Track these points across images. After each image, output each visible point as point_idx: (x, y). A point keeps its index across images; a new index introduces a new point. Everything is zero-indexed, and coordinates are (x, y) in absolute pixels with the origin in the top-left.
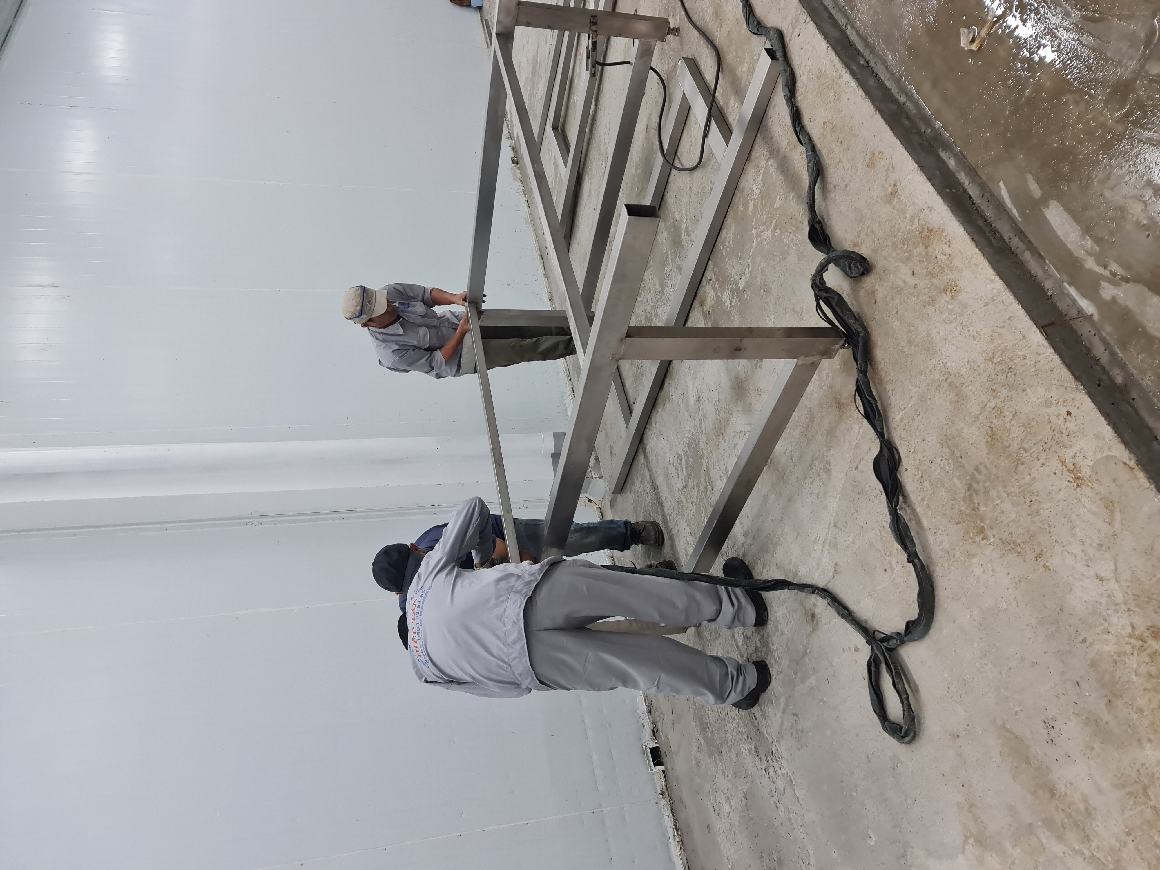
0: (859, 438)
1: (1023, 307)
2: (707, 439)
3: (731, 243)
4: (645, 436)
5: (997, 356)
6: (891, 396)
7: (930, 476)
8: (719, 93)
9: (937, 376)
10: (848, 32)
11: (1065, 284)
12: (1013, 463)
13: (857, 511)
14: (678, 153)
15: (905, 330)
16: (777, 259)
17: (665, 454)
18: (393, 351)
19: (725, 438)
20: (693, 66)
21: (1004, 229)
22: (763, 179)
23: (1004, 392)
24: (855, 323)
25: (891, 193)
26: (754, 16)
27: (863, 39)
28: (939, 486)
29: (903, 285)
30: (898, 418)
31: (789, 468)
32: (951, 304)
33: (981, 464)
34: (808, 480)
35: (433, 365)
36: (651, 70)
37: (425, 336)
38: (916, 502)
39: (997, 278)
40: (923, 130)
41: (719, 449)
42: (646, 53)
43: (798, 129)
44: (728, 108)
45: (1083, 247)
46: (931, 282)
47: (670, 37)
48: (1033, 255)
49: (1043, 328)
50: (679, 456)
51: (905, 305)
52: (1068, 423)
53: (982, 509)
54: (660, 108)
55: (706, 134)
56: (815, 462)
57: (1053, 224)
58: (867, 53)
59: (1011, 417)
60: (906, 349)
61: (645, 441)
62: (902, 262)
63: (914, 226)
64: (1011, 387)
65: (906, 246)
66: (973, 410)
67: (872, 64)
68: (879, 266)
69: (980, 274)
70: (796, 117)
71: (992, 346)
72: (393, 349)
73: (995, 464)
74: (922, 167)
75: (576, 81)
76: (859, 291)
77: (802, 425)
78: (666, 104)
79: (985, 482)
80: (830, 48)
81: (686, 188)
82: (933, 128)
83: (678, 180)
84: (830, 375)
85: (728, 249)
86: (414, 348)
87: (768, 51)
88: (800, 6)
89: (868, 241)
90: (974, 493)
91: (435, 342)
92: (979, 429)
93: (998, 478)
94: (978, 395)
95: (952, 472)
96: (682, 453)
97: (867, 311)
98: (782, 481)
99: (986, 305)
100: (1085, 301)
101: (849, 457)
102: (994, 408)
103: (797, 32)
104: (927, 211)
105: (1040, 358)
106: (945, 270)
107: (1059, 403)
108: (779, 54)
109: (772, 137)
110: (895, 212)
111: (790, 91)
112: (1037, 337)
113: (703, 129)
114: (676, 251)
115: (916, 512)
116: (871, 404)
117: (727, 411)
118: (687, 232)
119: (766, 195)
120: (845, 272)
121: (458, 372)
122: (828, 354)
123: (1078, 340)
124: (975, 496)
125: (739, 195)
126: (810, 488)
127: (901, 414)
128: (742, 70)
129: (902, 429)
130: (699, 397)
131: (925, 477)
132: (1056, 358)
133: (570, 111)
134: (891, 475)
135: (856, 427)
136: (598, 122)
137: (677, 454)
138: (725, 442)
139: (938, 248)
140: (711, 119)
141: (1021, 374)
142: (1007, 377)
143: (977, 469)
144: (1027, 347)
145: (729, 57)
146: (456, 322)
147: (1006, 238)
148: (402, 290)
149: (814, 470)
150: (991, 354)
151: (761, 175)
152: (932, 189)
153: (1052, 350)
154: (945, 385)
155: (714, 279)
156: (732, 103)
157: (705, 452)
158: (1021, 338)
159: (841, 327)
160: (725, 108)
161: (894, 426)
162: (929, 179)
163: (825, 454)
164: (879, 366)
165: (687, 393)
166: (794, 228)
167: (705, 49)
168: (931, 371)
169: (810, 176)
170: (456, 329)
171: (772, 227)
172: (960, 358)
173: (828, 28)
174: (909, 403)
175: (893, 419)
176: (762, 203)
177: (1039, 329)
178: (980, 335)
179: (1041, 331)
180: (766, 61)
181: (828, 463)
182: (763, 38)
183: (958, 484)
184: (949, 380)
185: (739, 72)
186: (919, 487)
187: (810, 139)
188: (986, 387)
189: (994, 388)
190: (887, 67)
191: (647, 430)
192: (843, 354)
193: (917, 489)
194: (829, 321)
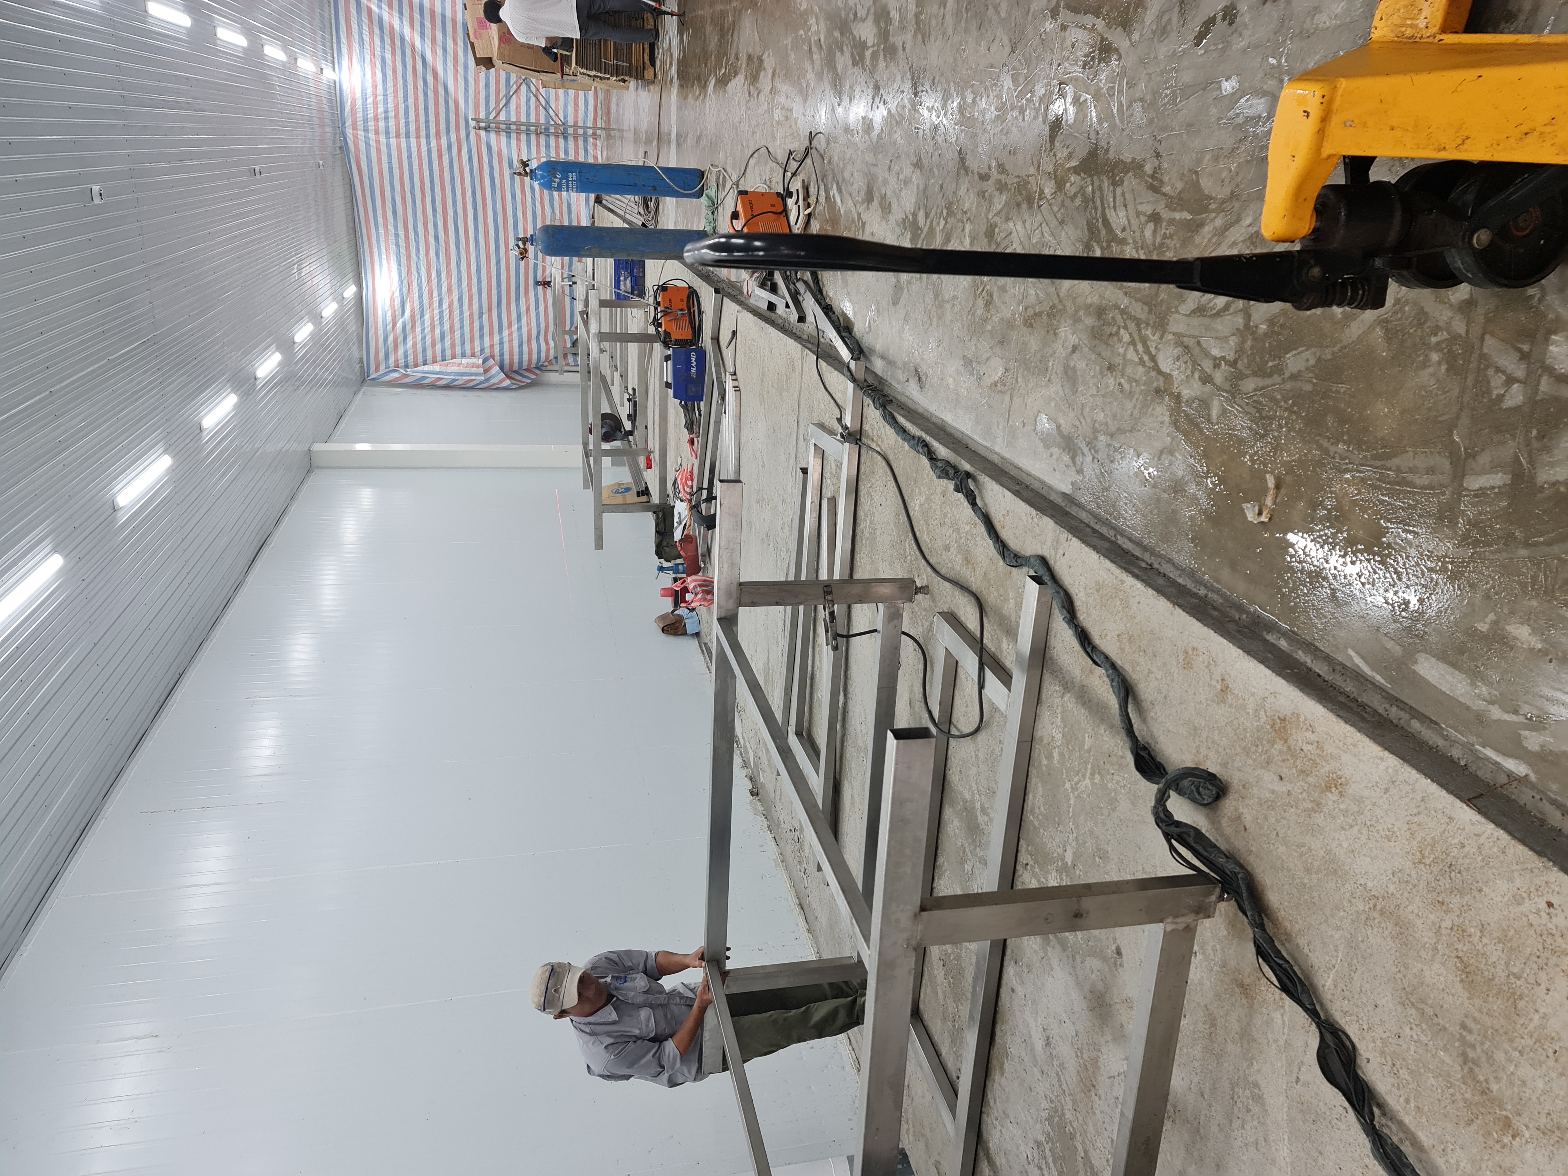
0: (1286, 1030)
1: (1433, 780)
2: (1074, 1102)
3: (1042, 808)
4: (984, 1127)
5: (1427, 854)
6: (1310, 954)
7: (1404, 1059)
8: (988, 639)
9: (1360, 906)
10: (1119, 542)
11: (1478, 747)
12: (1508, 1000)
13: (1320, 1153)
14: (953, 720)
15: (1296, 854)
16: (1106, 812)
17: (1018, 1148)
18: (606, 1047)
19: (1100, 1092)
20: (953, 619)
21: (1377, 703)
22: (1063, 719)
23: (1455, 901)
24: (1227, 862)
25: (1222, 690)
26: (1008, 550)
27: (1138, 543)
28: (1422, 1071)
29: (1273, 796)
30: (1329, 983)
31: (1203, 1112)
32: (1343, 802)
33: (1466, 1016)
34: (1236, 1124)
35: (663, 1063)
36: (903, 636)
37: (648, 1020)
38: (1399, 1108)
39: (1387, 753)
40: (1237, 617)
41: (1095, 1113)
42: (894, 616)
43: (1089, 650)
44: (1001, 652)
45: (1479, 696)
46: (1306, 783)
47: (919, 597)
48: (1422, 723)
49: (1470, 801)
50: (1039, 1144)
51: (1284, 822)
52: (1554, 918)
53: (1495, 1087)
54: (921, 675)
55: (981, 686)
56: (1236, 1089)
57: (1431, 680)
58: (1146, 556)
59: (1479, 934)
60: (1306, 881)
61: (985, 1134)
62: (1262, 768)
63: (1262, 721)
64: (1461, 893)
65: (1260, 747)
66: (1426, 939)
67: (1156, 566)
68: (1236, 782)
69: (1364, 755)
70: (1084, 638)
71: (1415, 842)
72: (606, 1044)
73: (1485, 1010)
74: (1248, 652)
75: (818, 676)
76: (1219, 822)
77: (1201, 1035)
78: (928, 669)
79: (1482, 1044)
80: (1102, 558)
81: (972, 757)
82: (1248, 613)
83: (960, 751)
84: (1218, 947)
85: (1041, 817)
86: (634, 1039)
87: (1032, 578)
88: (1058, 527)
89: (1212, 755)
90: (1475, 1067)
91: (664, 1027)
92: (1443, 964)
93: (1497, 1030)
94: (1424, 915)
95: (1431, 1042)
96: (1042, 1138)
97: (1238, 844)
98: (1198, 1137)
99: (1387, 790)
100: (1510, 760)
101: (1282, 1066)
102: (1452, 929)
103: (1061, 552)
104: (1271, 699)
105: (1482, 840)
106: (1318, 761)
107: (1532, 894)
108: (1046, 578)
109: (1061, 669)
110: (1233, 711)
111: (1068, 612)
112: (1466, 814)
113: (976, 680)
114: (974, 840)
115: (1405, 1125)
116: (1285, 970)
117: (1092, 1048)
118: (984, 810)
119: (1070, 737)
120: (1194, 800)
121: (700, 1074)
122: (1204, 911)
123: (1523, 810)
124: (1476, 1070)
125: (1037, 746)
126: (1242, 1136)
127: (1331, 976)
128: (1009, 608)
129: (1341, 999)
130: (1048, 1039)
131: (1398, 1065)
132: (1501, 833)
133: (815, 711)
134: (1348, 1073)
135: (1277, 1015)
136: (850, 714)
137: (1036, 1142)
138: (1100, 1099)
139: (1299, 738)
140: (984, 669)
141: (1468, 869)
142: (1451, 879)
143: (1464, 1026)
144: (1460, 831)
145: (991, 598)
146: (691, 995)
147: (1381, 710)
148: (617, 959)
149: (1240, 1105)
150: (1418, 854)
151: (1059, 716)
152: (1268, 672)
153: (1492, 826)
154: (1375, 914)
155: (1031, 863)
156: (1004, 645)
157: (1075, 1124)
158: (1447, 820)
159: (1212, 874)
160: (998, 654)
161: (1329, 997)
162: (1262, 662)
163: (1247, 1072)
164: (1279, 914)
165: (1030, 1036)
166: (1116, 767)
167: (961, 598)
168: (1350, 901)
169: (1118, 697)
170: (691, 1006)
171: (1088, 774)
172: (1382, 871)
173: (1095, 541)
174: (1337, 956)
175: (1324, 986)
176: (1068, 748)
177: (1465, 803)
178: (1394, 832)
179: (1468, 805)
180: (1033, 588)
181: (1256, 1085)
182: (1025, 569)
183: (1448, 1060)
184: (1378, 907)
185: (1005, 611)
186: (1395, 1081)
187: (1107, 658)
188: (1430, 901)
189: (1440, 899)
190: (1173, 564)
191: (984, 1116)
192: (1225, 908)
193: (1393, 1085)
194: (1192, 867)
